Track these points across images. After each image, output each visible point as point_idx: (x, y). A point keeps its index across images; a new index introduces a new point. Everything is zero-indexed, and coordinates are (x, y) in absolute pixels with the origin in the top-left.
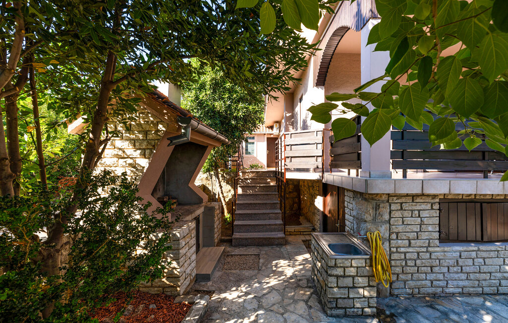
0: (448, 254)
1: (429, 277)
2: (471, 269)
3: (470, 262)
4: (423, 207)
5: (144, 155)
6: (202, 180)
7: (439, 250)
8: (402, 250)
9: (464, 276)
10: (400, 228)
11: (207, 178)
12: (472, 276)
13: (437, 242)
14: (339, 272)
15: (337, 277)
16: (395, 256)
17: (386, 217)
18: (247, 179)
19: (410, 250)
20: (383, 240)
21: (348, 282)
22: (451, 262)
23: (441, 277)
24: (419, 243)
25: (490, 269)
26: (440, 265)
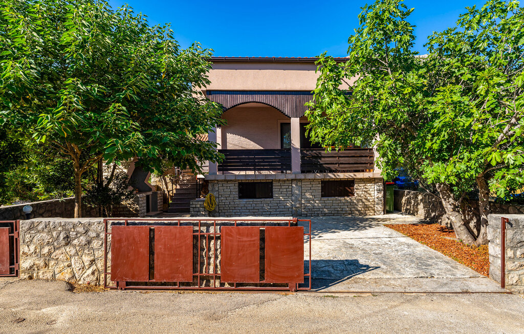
0: (241, 203)
1: (234, 211)
2: (251, 208)
3: (250, 205)
4: (231, 185)
5: (125, 168)
6: (156, 182)
7: (237, 201)
8: (223, 201)
9: (247, 211)
10: (222, 193)
11: (159, 181)
12: (251, 211)
13: (237, 198)
14: (194, 206)
15: (193, 208)
16: (220, 204)
17: (217, 189)
18: (184, 180)
19: (227, 201)
20: (216, 197)
21: (197, 209)
22: (242, 206)
23: (238, 211)
24: (229, 198)
25: (257, 208)
26: (238, 207)
